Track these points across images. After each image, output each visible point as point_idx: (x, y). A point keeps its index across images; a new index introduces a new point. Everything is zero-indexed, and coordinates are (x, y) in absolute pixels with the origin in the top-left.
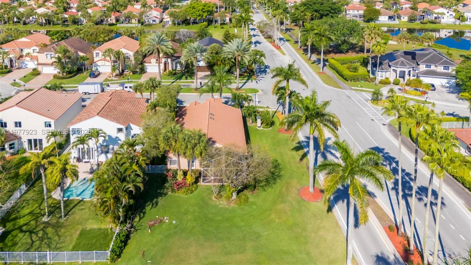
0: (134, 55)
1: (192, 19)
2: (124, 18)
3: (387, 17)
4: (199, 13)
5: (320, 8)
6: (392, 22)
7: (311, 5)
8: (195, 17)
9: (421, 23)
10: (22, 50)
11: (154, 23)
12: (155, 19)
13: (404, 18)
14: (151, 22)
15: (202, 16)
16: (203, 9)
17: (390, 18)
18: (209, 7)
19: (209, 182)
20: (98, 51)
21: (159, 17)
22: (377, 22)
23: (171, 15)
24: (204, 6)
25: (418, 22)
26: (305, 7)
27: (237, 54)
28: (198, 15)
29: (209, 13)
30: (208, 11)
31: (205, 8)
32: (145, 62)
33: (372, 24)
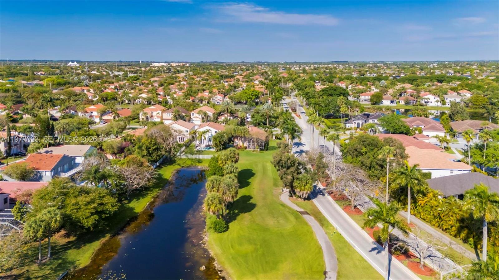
0: (213, 115)
1: (244, 101)
2: (198, 101)
3: (389, 101)
4: (249, 96)
5: (333, 93)
6: (392, 105)
7: (327, 91)
8: (247, 99)
9: (413, 106)
10: (152, 113)
11: (218, 104)
12: (219, 101)
13: (402, 102)
14: (217, 103)
15: (252, 99)
16: (252, 94)
17: (392, 102)
18: (256, 92)
19: (250, 149)
20: (193, 113)
21: (222, 100)
22: (381, 105)
23: (231, 98)
24: (253, 92)
25: (411, 105)
26: (323, 93)
27: (267, 111)
28: (249, 97)
29: (256, 97)
30: (256, 95)
31: (254, 93)
32: (218, 119)
33: (377, 106)
